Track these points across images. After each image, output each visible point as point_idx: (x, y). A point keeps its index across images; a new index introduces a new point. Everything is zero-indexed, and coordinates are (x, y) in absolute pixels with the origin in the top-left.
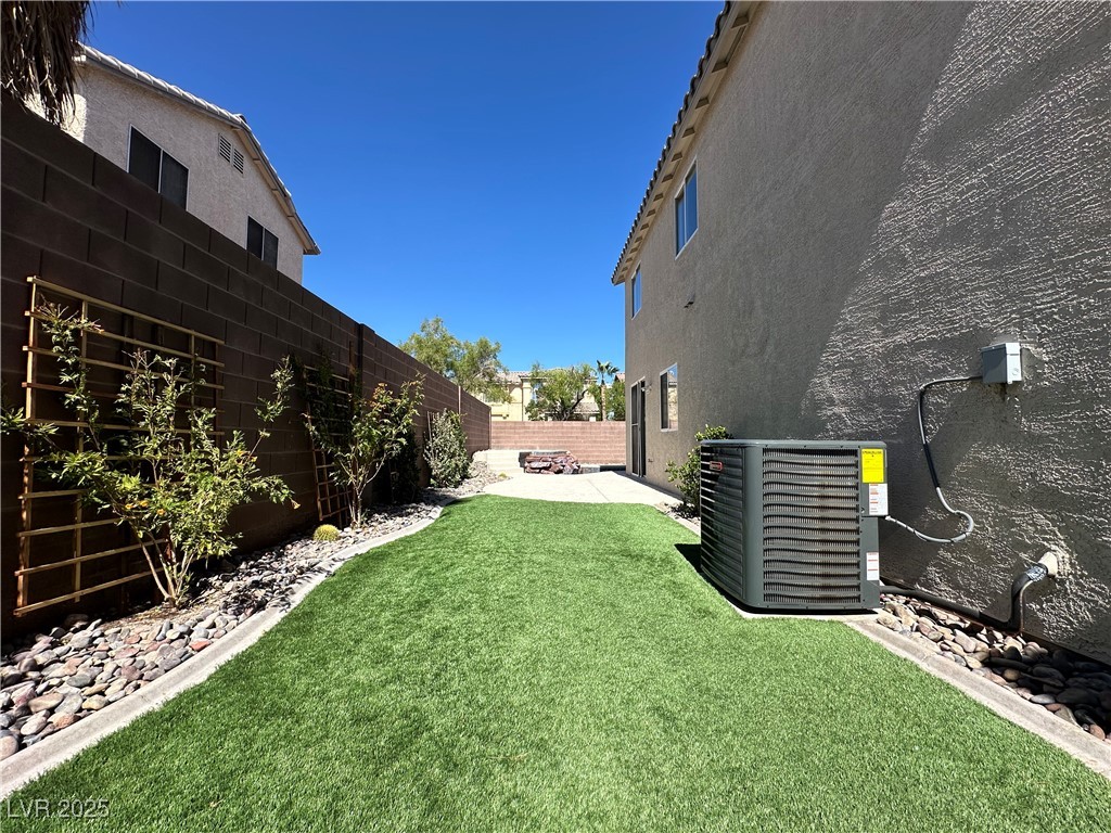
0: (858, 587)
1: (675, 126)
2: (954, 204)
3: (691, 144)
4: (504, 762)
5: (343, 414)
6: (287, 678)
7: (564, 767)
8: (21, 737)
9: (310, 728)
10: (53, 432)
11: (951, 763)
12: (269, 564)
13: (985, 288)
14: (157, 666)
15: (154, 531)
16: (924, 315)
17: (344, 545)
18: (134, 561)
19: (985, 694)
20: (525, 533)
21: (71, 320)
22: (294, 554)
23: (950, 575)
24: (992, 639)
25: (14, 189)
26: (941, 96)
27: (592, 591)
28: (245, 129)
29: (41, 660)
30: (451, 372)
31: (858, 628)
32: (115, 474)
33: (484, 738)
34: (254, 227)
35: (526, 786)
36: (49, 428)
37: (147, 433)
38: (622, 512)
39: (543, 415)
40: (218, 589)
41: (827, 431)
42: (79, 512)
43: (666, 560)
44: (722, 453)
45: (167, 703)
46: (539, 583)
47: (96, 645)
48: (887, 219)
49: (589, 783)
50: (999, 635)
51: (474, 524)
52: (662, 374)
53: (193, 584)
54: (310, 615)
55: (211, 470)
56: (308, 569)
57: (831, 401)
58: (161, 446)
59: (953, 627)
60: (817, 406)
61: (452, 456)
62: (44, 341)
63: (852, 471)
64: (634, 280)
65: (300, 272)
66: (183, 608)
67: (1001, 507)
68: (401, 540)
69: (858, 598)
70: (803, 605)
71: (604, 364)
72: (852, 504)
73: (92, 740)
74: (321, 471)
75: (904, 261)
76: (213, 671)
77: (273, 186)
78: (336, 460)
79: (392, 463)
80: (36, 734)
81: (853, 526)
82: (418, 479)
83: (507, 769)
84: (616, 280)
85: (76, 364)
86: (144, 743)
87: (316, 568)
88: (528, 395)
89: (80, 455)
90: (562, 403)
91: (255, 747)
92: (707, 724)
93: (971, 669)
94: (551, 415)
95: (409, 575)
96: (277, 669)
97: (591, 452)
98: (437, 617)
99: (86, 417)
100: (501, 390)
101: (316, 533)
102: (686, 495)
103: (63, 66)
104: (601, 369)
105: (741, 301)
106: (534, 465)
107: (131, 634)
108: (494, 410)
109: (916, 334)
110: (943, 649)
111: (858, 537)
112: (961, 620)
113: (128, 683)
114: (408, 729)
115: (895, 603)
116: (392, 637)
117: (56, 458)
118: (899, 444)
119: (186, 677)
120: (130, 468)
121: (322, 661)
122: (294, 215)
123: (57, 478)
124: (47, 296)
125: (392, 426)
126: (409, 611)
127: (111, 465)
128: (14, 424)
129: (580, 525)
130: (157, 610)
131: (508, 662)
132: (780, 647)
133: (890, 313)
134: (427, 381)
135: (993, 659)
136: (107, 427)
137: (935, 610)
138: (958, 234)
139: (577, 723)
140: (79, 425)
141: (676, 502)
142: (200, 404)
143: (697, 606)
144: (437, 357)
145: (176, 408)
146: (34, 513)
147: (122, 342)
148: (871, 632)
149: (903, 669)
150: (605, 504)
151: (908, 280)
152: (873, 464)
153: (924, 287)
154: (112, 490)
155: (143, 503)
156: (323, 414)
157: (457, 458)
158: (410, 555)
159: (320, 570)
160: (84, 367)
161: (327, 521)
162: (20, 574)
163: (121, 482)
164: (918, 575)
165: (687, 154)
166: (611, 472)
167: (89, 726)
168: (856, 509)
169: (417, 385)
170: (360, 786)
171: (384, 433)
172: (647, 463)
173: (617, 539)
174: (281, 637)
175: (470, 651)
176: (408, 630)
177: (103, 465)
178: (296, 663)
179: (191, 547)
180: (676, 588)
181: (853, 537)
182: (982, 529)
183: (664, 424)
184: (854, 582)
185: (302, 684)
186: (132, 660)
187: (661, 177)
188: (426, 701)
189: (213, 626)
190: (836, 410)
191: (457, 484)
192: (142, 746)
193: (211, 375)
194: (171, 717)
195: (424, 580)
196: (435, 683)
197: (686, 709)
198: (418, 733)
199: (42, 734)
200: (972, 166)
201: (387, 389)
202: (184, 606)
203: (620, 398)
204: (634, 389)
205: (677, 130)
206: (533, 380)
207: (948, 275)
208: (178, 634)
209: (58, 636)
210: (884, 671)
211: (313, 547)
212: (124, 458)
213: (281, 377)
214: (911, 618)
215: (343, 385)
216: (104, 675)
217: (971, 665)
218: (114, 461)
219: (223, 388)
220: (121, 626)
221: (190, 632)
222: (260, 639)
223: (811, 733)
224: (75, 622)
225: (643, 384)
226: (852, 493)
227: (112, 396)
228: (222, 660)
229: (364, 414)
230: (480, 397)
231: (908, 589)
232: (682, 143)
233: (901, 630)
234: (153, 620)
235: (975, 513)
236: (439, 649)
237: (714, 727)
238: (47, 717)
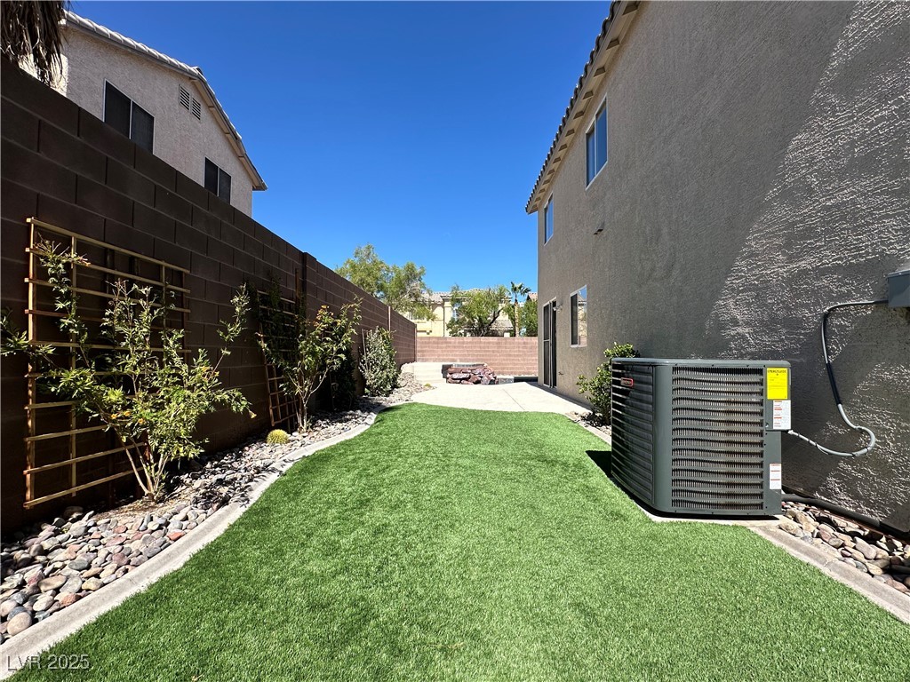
0: (761, 495)
1: (586, 66)
2: (863, 136)
3: (601, 83)
4: (443, 649)
5: (290, 333)
6: (251, 567)
7: (497, 656)
8: (34, 613)
9: (273, 613)
10: (50, 352)
11: (858, 666)
12: (230, 464)
13: (893, 216)
14: (141, 553)
15: (135, 437)
16: (829, 242)
17: (293, 448)
18: (119, 462)
19: (887, 600)
20: (450, 438)
21: (63, 255)
22: (251, 455)
23: (850, 486)
24: (892, 547)
25: (12, 141)
26: (853, 31)
27: (512, 494)
28: (201, 80)
29: (47, 545)
30: (381, 293)
31: (760, 533)
32: (102, 387)
33: (425, 627)
34: (210, 167)
35: (464, 672)
36: (48, 349)
37: (127, 352)
38: (538, 420)
39: (462, 331)
40: (188, 486)
41: (731, 349)
42: (74, 420)
43: (579, 466)
44: (632, 370)
45: (151, 587)
46: (465, 485)
47: (91, 534)
48: (793, 150)
49: (520, 673)
50: (898, 544)
51: (405, 430)
52: (572, 294)
53: (167, 481)
54: (267, 510)
55: (181, 383)
56: (263, 469)
57: (735, 322)
58: (139, 363)
59: (853, 535)
60: (721, 326)
61: (383, 368)
62: (41, 273)
63: (757, 388)
64: (546, 209)
65: (250, 205)
66: (161, 502)
67: (903, 424)
68: (342, 443)
69: (761, 506)
70: (709, 511)
71: (517, 285)
72: (757, 419)
73: (91, 617)
74: (272, 383)
75: (811, 191)
76: (188, 558)
77: (226, 130)
78: (285, 374)
79: (333, 375)
80: (45, 610)
81: (757, 439)
82: (354, 389)
83: (446, 656)
84: (530, 209)
85: (68, 293)
86: (134, 622)
87: (270, 468)
88: (448, 313)
89: (74, 372)
90: (480, 320)
91: (227, 628)
92: (625, 620)
93: (873, 576)
94: (470, 331)
95: (350, 476)
96: (241, 558)
97: (506, 364)
98: (377, 515)
99: (78, 338)
100: (426, 309)
101: (269, 437)
102: (595, 406)
103: (51, 31)
104: (515, 289)
105: (648, 228)
106: (455, 376)
107: (119, 524)
108: (419, 327)
109: (821, 260)
110: (844, 555)
111: (762, 449)
112: (860, 528)
113: (118, 568)
114: (357, 617)
115: (794, 510)
116: (339, 533)
117: (54, 374)
118: (802, 362)
119: (165, 563)
120: (114, 383)
121: (280, 553)
122: (244, 156)
123: (56, 390)
124: (43, 234)
125: (332, 343)
126: (353, 509)
127: (99, 380)
128: (19, 346)
129: (499, 432)
130: (138, 503)
131: (441, 557)
132: (688, 549)
133: (796, 239)
134: (364, 304)
135: (894, 567)
136: (95, 346)
137: (833, 518)
138: (866, 165)
139: (507, 616)
140: (71, 345)
141: (585, 412)
142: (171, 325)
143: (609, 508)
144: (369, 280)
145: (151, 330)
146: (37, 421)
147: (105, 274)
148: (775, 537)
149: (805, 574)
150: (520, 413)
151: (814, 209)
152: (778, 382)
153: (831, 215)
154: (100, 401)
155: (126, 413)
156: (273, 333)
157: (388, 370)
158: (351, 457)
159: (273, 470)
160: (74, 296)
161: (278, 427)
162: (28, 472)
163: (107, 395)
164: (819, 483)
165: (598, 92)
166: (524, 383)
167: (88, 604)
168: (761, 424)
169: (355, 307)
170: (319, 667)
171: (326, 350)
172: (558, 376)
173: (534, 445)
174: (243, 530)
175: (408, 547)
176: (352, 526)
177: (92, 380)
178: (257, 553)
179: (166, 450)
180: (588, 491)
181: (757, 449)
182: (884, 444)
183: (574, 340)
184: (757, 491)
185: (264, 572)
186: (120, 547)
187: (573, 114)
188: (371, 592)
189: (186, 518)
190: (740, 330)
191: (388, 393)
192: (132, 624)
193: (180, 300)
194: (155, 598)
195: (364, 481)
196: (378, 575)
197: (604, 605)
198: (366, 621)
199: (50, 610)
200: (882, 99)
201: (329, 310)
202: (161, 500)
203: (532, 316)
204: (546, 308)
205: (589, 70)
206: (452, 300)
207: (854, 204)
208: (157, 526)
209: (59, 525)
210: (787, 574)
211: (267, 449)
212: (108, 373)
213: (239, 302)
214: (811, 525)
215: (289, 307)
216: (98, 560)
217: (871, 571)
218: (101, 376)
219: (189, 311)
220: (110, 517)
221: (167, 524)
222: (226, 531)
223: (721, 632)
224: (72, 513)
225: (554, 303)
226: (757, 409)
227: (98, 320)
228: (194, 549)
229: (309, 333)
230: (406, 315)
231: (808, 497)
232: (593, 82)
233: (802, 536)
234: (136, 512)
235: (876, 429)
236: (381, 544)
237: (631, 624)
238: (54, 595)
